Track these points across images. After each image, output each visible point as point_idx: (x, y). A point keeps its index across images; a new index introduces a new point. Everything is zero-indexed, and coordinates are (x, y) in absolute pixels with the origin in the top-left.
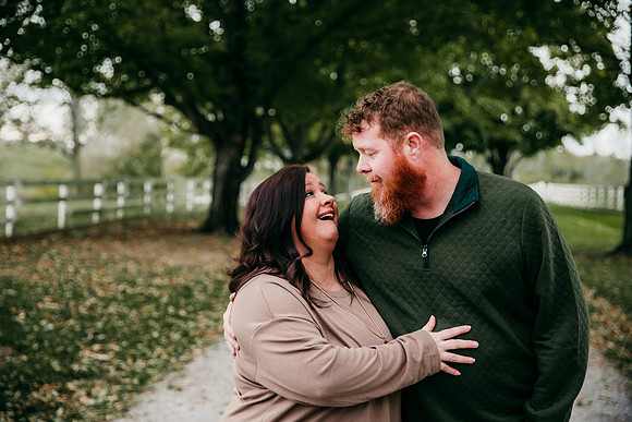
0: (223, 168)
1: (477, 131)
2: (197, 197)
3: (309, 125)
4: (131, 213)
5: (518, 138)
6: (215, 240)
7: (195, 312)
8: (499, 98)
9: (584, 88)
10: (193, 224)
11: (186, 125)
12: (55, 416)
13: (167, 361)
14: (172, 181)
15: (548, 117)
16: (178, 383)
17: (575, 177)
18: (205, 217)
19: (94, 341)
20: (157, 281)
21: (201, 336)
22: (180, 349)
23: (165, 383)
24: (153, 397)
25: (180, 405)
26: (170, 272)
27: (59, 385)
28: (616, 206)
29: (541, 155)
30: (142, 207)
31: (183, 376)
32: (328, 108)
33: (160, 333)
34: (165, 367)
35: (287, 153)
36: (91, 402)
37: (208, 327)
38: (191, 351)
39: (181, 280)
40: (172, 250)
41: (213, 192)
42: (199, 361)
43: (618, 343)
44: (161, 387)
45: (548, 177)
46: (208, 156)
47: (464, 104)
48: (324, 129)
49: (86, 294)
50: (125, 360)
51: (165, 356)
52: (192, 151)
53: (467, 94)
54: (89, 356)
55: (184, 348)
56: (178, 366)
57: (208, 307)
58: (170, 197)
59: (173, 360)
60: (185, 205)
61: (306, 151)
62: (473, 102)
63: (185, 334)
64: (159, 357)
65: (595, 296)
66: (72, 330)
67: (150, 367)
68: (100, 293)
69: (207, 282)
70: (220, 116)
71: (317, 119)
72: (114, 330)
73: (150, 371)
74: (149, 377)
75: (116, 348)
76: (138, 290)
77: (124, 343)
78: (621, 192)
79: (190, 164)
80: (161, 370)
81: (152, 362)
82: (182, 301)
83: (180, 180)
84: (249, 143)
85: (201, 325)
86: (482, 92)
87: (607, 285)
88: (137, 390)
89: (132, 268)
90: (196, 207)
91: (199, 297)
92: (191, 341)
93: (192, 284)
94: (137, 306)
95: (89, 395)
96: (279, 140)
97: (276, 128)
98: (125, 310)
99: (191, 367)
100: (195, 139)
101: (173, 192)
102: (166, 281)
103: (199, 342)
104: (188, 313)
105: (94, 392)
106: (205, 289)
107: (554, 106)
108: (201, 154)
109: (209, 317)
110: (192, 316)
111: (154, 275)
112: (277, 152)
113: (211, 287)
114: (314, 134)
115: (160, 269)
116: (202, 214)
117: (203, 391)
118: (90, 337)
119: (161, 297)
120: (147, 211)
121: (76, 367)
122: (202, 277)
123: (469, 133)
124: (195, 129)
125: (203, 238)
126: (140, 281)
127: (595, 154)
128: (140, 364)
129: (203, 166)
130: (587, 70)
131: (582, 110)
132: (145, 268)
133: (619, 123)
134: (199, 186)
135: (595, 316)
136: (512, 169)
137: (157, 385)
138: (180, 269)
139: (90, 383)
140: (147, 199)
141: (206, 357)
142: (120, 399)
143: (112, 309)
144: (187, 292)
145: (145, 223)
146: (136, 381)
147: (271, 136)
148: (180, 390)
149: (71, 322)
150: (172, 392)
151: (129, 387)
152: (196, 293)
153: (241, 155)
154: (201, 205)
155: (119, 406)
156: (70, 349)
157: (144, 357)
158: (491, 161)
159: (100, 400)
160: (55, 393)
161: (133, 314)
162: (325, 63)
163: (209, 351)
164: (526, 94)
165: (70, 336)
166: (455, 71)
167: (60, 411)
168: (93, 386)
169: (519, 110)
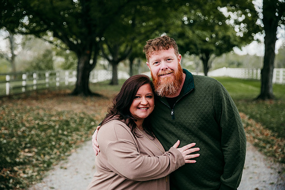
0: (81, 65)
1: (195, 45)
2: (70, 78)
3: (120, 44)
4: (40, 87)
5: (214, 48)
6: (79, 98)
7: (71, 132)
8: (205, 31)
9: (242, 25)
10: (69, 91)
11: (64, 46)
12: (9, 183)
13: (59, 156)
14: (58, 72)
15: (227, 38)
16: (65, 166)
17: (239, 65)
18: (74, 87)
19: (25, 148)
20: (53, 118)
21: (75, 143)
22: (65, 150)
23: (59, 166)
24: (53, 172)
25: (66, 176)
26: (59, 114)
27: (10, 169)
28: (257, 77)
29: (224, 55)
30: (45, 84)
31: (67, 162)
32: (129, 37)
33: (56, 143)
34: (59, 158)
35: (111, 58)
36: (25, 176)
37: (77, 139)
38: (70, 150)
39: (64, 118)
40: (60, 103)
41: (77, 76)
42: (74, 155)
43: (260, 139)
44: (57, 167)
45: (227, 65)
46: (74, 59)
47: (189, 33)
48: (127, 46)
49: (21, 125)
50: (40, 156)
51: (58, 153)
52: (67, 57)
53: (191, 29)
54: (23, 154)
55: (67, 149)
56: (64, 158)
57: (77, 130)
58: (58, 79)
59: (62, 155)
60: (64, 83)
61: (119, 57)
62: (193, 32)
63: (67, 143)
64: (55, 154)
65: (249, 119)
66: (15, 142)
67: (52, 158)
68: (27, 125)
69: (76, 118)
70: (79, 41)
71: (123, 42)
72: (34, 142)
73: (52, 161)
74: (51, 163)
75: (36, 150)
76: (45, 123)
77: (39, 148)
78: (259, 71)
79: (66, 63)
80: (57, 160)
81: (52, 156)
82: (65, 127)
83: (62, 71)
84: (93, 53)
85: (74, 138)
86: (197, 29)
87: (254, 113)
88: (46, 169)
89: (42, 113)
90: (70, 83)
91: (73, 125)
92: (70, 146)
93: (69, 119)
94: (44, 130)
95: (24, 172)
96: (107, 51)
97: (105, 46)
98: (39, 133)
99: (70, 158)
100: (68, 52)
101: (59, 76)
102: (57, 118)
103: (74, 146)
104: (68, 133)
105: (26, 171)
106: (75, 121)
107: (229, 33)
108: (71, 59)
109: (78, 134)
110: (70, 134)
111: (52, 116)
112: (106, 57)
113: (78, 121)
114: (122, 49)
115: (54, 113)
116: (73, 86)
117: (77, 169)
118: (23, 145)
119: (55, 126)
120: (47, 86)
121: (17, 160)
122: (74, 116)
123: (192, 46)
124: (68, 48)
125: (74, 97)
126: (45, 118)
127: (248, 54)
128: (47, 157)
129: (72, 64)
130: (243, 17)
131: (241, 35)
132: (47, 113)
133: (258, 40)
134: (71, 73)
135: (249, 128)
136: (211, 62)
137: (55, 167)
138: (64, 112)
139: (24, 167)
140: (47, 80)
141: (77, 153)
142: (39, 174)
143: (33, 132)
144: (67, 123)
145: (46, 91)
146: (45, 165)
147: (103, 50)
148: (66, 169)
149: (14, 139)
150: (62, 170)
151: (42, 168)
152: (71, 123)
153: (90, 59)
154: (72, 82)
155: (38, 177)
156: (14, 152)
157: (49, 154)
158: (202, 59)
159: (29, 175)
160: (8, 172)
161: (43, 134)
162: (126, 16)
163: (79, 150)
164: (217, 28)
165: (14, 145)
166: (185, 18)
167: (11, 181)
168: (26, 168)
169: (214, 36)
